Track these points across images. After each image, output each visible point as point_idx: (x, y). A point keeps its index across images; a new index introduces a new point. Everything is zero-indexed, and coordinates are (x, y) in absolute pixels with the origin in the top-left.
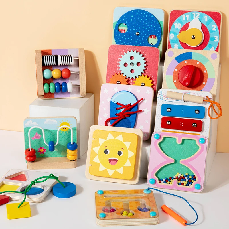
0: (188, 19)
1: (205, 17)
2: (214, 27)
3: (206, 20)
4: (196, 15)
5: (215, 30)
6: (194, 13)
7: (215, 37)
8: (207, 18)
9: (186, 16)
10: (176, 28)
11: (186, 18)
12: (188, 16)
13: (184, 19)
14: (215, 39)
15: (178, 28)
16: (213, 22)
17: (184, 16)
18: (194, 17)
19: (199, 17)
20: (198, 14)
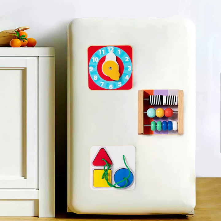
0: (104, 53)
1: (118, 50)
2: (127, 59)
3: (120, 53)
4: (111, 49)
5: (128, 61)
6: (109, 48)
7: (129, 67)
8: (120, 51)
9: (102, 51)
10: (94, 61)
11: (102, 52)
12: (103, 51)
13: (101, 53)
14: (129, 68)
15: (96, 61)
16: (126, 54)
17: (100, 50)
18: (109, 51)
19: (113, 51)
20: (113, 48)
